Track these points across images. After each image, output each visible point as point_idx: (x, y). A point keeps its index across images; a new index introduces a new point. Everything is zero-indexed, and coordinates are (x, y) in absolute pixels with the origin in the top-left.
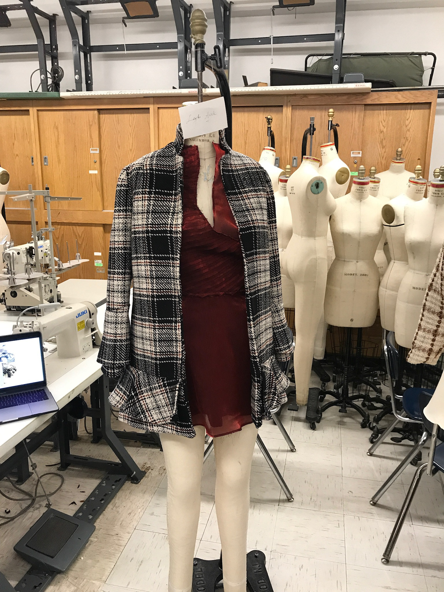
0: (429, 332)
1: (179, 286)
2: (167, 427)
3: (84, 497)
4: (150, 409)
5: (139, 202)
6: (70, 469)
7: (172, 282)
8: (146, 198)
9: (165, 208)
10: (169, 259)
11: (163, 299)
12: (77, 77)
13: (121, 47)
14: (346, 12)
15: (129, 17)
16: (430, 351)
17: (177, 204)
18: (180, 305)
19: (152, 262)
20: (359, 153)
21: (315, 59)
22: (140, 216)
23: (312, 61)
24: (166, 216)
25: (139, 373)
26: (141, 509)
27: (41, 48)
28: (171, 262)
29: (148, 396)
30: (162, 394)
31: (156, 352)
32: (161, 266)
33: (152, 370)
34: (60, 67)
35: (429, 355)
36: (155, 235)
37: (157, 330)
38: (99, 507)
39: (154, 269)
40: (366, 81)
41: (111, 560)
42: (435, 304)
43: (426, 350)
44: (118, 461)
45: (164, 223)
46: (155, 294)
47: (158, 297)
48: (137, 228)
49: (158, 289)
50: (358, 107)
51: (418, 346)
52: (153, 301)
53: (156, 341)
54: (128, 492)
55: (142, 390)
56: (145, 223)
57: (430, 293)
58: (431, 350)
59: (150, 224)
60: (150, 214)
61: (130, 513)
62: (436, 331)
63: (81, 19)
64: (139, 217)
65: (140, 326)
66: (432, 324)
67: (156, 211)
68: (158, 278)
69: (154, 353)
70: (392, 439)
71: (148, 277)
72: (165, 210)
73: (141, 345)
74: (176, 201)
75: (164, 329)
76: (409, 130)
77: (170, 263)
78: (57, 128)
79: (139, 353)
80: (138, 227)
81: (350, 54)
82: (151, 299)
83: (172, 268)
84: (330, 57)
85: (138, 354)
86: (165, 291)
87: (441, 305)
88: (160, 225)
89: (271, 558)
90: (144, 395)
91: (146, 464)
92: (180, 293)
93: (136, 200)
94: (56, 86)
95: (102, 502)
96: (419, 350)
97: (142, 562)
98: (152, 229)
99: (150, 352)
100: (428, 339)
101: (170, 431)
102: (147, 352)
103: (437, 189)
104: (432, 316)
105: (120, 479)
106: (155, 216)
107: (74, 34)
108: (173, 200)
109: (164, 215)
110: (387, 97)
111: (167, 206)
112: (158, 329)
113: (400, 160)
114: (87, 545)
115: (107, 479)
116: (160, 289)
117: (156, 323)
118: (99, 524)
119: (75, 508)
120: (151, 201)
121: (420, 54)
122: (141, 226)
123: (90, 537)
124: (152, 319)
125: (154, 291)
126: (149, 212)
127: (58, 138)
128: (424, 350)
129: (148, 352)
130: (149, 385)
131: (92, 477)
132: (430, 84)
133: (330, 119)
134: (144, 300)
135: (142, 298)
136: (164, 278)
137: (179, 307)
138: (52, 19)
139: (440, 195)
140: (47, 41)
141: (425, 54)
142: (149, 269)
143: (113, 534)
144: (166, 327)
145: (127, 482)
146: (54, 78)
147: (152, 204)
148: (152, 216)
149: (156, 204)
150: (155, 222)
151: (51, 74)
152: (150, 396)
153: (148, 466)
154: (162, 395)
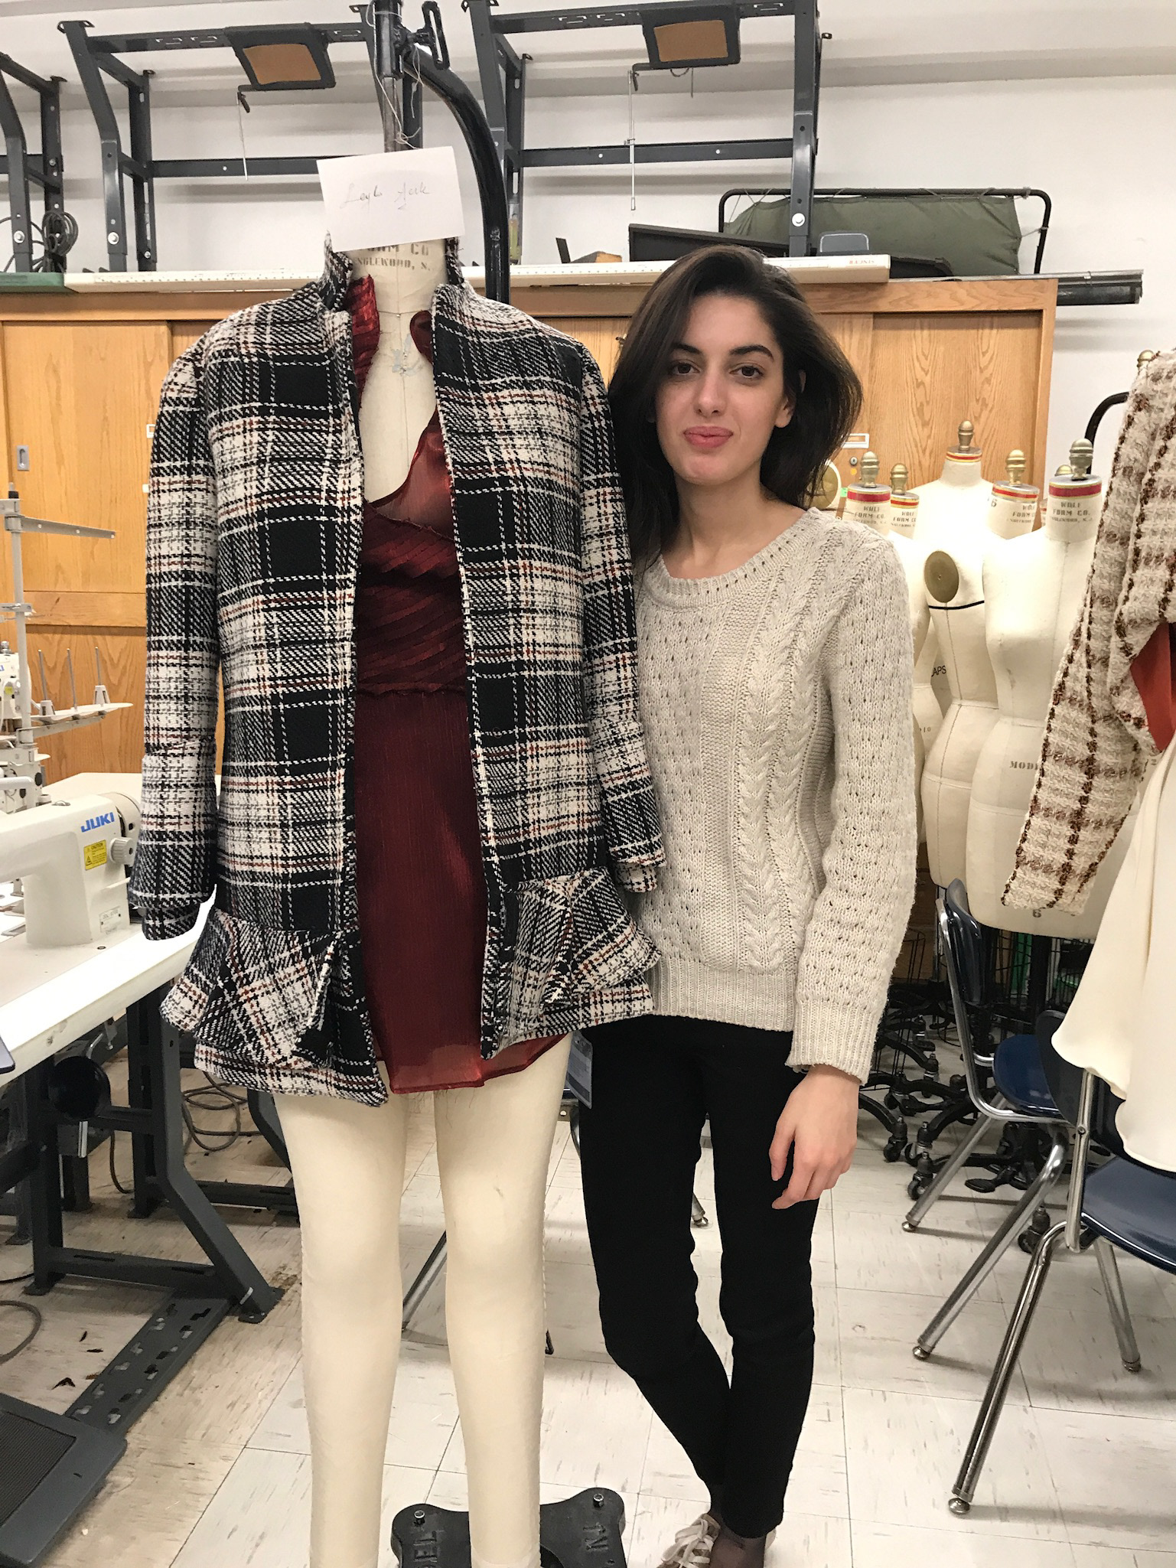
0: (1060, 816)
1: (348, 660)
2: (315, 1075)
3: (97, 1365)
4: (270, 1026)
5: (237, 437)
6: (61, 1291)
7: (328, 651)
8: (255, 426)
9: (308, 448)
10: (318, 586)
11: (302, 705)
12: (113, 238)
13: (234, 166)
14: (821, 90)
15: (256, 86)
16: (1064, 870)
17: (343, 438)
18: (349, 715)
19: (270, 601)
20: (863, 439)
21: (745, 203)
22: (239, 476)
23: (736, 207)
24: (313, 467)
25: (240, 926)
26: (267, 1390)
27: (17, 166)
28: (326, 596)
29: (263, 990)
30: (300, 978)
31: (287, 858)
32: (296, 608)
33: (273, 913)
34: (68, 215)
35: (1063, 882)
36: (278, 521)
37: (288, 794)
38: (139, 1391)
39: (275, 620)
40: (875, 250)
41: (170, 1536)
42: (1075, 738)
43: (1055, 868)
44: (205, 1261)
45: (308, 485)
46: (280, 690)
47: (289, 698)
48: (233, 510)
49: (289, 677)
50: (858, 321)
51: (1032, 858)
52: (276, 712)
53: (287, 826)
54: (230, 1345)
55: (247, 972)
56: (255, 491)
57: (1058, 710)
58: (1067, 868)
59: (268, 493)
60: (268, 465)
61: (232, 1405)
62: (1079, 813)
63: (126, 89)
64: (236, 478)
65: (241, 791)
66: (1067, 795)
67: (282, 456)
68: (289, 643)
69: (280, 862)
70: (970, 1184)
71: (262, 645)
72: (310, 453)
73: (244, 845)
74: (340, 432)
75: (307, 790)
76: (988, 380)
77: (322, 599)
78: (55, 371)
79: (239, 868)
80: (234, 506)
81: (834, 190)
82: (270, 707)
83: (326, 613)
84: (782, 197)
85: (235, 874)
86: (306, 680)
87: (1090, 739)
88: (293, 491)
89: (639, 1511)
90: (253, 985)
91: (284, 1268)
92: (349, 682)
93: (228, 435)
94: (56, 261)
95: (151, 1377)
96: (1036, 869)
97: (262, 1537)
98: (271, 505)
99: (269, 861)
100: (1058, 837)
101: (323, 1087)
102: (259, 861)
103: (1065, 500)
104: (1066, 771)
105: (208, 1311)
106: (280, 468)
107: (107, 128)
108: (331, 429)
109: (308, 466)
110: (929, 295)
111: (316, 444)
112: (291, 790)
113: (968, 451)
114: (101, 1495)
115: (170, 1310)
116: (295, 677)
117: (286, 775)
118: (141, 1436)
119: (70, 1395)
120: (269, 432)
121: (1010, 194)
122: (243, 504)
123: (107, 1473)
124: (276, 764)
125: (279, 682)
126: (264, 461)
127: (58, 398)
128: (1048, 869)
129: (265, 861)
130: (267, 957)
131: (124, 1309)
132: (1037, 270)
134: (253, 714)
135: (247, 709)
136: (303, 642)
137: (345, 722)
138: (49, 90)
139: (1074, 516)
140: (34, 147)
141: (1023, 193)
142: (262, 620)
143: (180, 1465)
144: (311, 786)
145: (227, 1318)
146: (49, 242)
147: (270, 439)
148: (273, 469)
149: (282, 439)
150: (278, 485)
151: (42, 232)
152: (271, 989)
153: (290, 1273)
154: (300, 983)
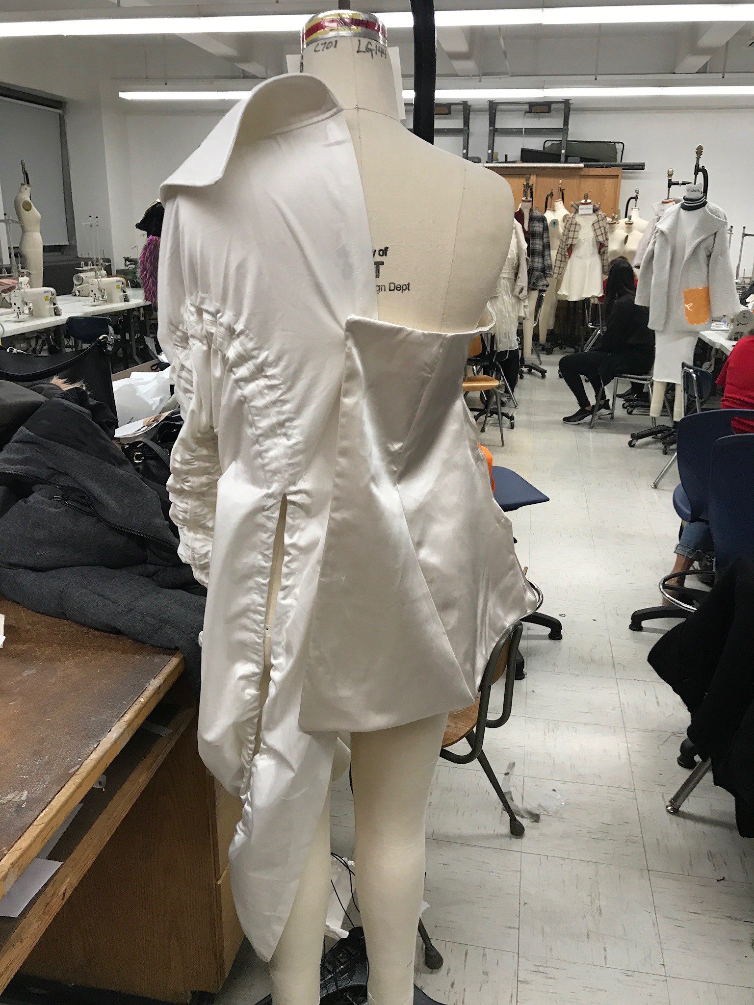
14: (570, 112)
21: (550, 143)
23: (548, 144)
40: (581, 162)
50: (577, 177)
76: (606, 192)
81: (572, 141)
110: (593, 172)
121: (615, 143)
132: (621, 162)
133: (560, 186)
141: (618, 143)
